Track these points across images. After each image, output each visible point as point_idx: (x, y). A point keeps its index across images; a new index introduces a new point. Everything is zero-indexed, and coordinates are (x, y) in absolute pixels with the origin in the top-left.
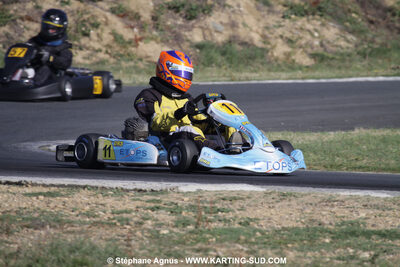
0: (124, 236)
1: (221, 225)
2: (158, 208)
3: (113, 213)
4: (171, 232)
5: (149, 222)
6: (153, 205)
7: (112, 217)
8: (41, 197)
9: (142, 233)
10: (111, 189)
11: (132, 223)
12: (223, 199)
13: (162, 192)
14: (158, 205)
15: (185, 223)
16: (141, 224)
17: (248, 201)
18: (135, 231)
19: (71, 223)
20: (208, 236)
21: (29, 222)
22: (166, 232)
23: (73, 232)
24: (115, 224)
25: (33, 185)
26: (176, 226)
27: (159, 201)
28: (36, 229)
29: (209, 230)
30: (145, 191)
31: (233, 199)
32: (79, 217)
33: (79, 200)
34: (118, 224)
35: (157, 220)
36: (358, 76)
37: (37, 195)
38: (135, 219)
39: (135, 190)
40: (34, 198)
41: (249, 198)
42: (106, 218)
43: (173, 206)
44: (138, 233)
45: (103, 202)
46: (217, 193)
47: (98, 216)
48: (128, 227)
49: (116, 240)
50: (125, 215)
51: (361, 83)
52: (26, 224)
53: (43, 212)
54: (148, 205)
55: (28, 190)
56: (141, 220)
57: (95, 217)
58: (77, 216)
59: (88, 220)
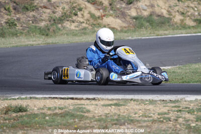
0: (170, 128)
2: (180, 111)
3: (159, 114)
4: (197, 125)
6: (176, 109)
7: (159, 117)
8: (113, 107)
9: (180, 126)
10: (147, 100)
11: (171, 120)
13: (176, 101)
14: (179, 109)
16: (176, 120)
18: (176, 125)
19: (138, 121)
21: (116, 122)
22: (194, 125)
24: (163, 121)
25: (103, 99)
26: (197, 121)
27: (179, 107)
28: (121, 125)
30: (166, 101)
32: (141, 118)
34: (165, 121)
35: (185, 118)
37: (110, 105)
38: (172, 118)
39: (160, 100)
40: (110, 108)
42: (156, 117)
43: (188, 109)
44: (178, 126)
45: (148, 109)
47: (151, 117)
48: (171, 122)
49: (167, 130)
50: (166, 116)
52: (114, 123)
53: (119, 115)
54: (173, 109)
55: (102, 103)
56: (176, 118)
57: (150, 117)
58: (139, 117)
59: (146, 119)
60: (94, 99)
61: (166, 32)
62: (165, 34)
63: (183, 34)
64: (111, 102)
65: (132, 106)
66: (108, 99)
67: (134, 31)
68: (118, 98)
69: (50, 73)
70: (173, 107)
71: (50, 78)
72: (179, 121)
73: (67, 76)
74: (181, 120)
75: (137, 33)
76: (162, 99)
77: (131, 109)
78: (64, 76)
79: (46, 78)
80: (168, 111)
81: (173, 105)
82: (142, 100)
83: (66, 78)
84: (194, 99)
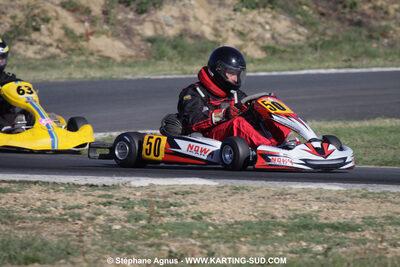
0: (75, 232)
1: (174, 219)
2: (110, 203)
3: (64, 209)
4: (124, 227)
5: (101, 217)
6: (104, 200)
7: (63, 213)
9: (94, 229)
10: (63, 184)
11: (83, 218)
12: (176, 194)
13: (114, 187)
14: (110, 200)
15: (138, 218)
16: (93, 219)
17: (200, 195)
18: (87, 227)
19: (22, 219)
20: (160, 230)
22: (118, 227)
23: (23, 228)
24: (67, 220)
26: (128, 221)
27: (111, 196)
29: (161, 224)
30: (97, 186)
31: (185, 193)
32: (31, 213)
33: (30, 196)
34: (70, 220)
35: (108, 215)
36: (310, 68)
38: (87, 215)
39: (86, 185)
41: (201, 192)
42: (57, 214)
43: (125, 201)
44: (90, 229)
46: (169, 187)
47: (49, 212)
48: (80, 222)
49: (69, 236)
50: (77, 211)
51: (313, 75)
54: (100, 200)
56: (93, 216)
57: (47, 212)
58: (29, 212)
59: (39, 215)
65: (33, 193)
68: (13, 179)
70: (100, 197)
72: (96, 221)
74: (101, 219)
76: (90, 183)
77: (24, 198)
80: (90, 203)
81: (101, 193)
82: (54, 183)
84: (146, 184)
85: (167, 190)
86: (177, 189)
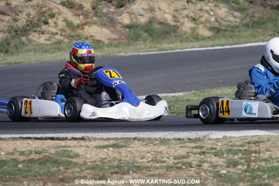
1: (263, 164)
2: (204, 153)
4: (229, 172)
6: (198, 150)
7: (176, 162)
8: (111, 149)
9: (205, 173)
10: (156, 139)
11: (193, 166)
12: (249, 143)
13: (197, 140)
14: (202, 150)
15: (235, 164)
16: (200, 166)
17: (269, 144)
18: (200, 172)
19: (147, 168)
20: (259, 173)
21: (116, 169)
22: (224, 172)
24: (181, 168)
26: (228, 167)
27: (202, 147)
28: (123, 174)
29: (258, 168)
30: (183, 139)
31: (256, 143)
34: (184, 167)
35: (211, 163)
37: (107, 147)
38: (194, 162)
39: (175, 139)
40: (106, 150)
41: (268, 141)
42: (171, 163)
43: (214, 151)
44: (203, 174)
45: (159, 151)
46: (241, 138)
48: (193, 169)
50: (185, 160)
52: (114, 170)
53: (120, 160)
54: (194, 150)
55: (94, 143)
56: (199, 164)
57: (163, 162)
58: (149, 162)
59: (158, 165)
60: (83, 139)
61: (172, 45)
62: (171, 49)
63: (196, 47)
64: (106, 143)
65: (137, 147)
66: (102, 139)
67: (128, 45)
68: (116, 136)
69: (197, 108)
70: (193, 148)
71: (197, 116)
72: (203, 167)
73: (228, 112)
74: (205, 165)
75: (131, 47)
76: (178, 137)
77: (136, 151)
78: (223, 112)
79: (189, 115)
80: (187, 153)
81: (193, 145)
82: (149, 138)
83: (226, 115)
84: (222, 137)
85: (241, 140)
86: (249, 140)
